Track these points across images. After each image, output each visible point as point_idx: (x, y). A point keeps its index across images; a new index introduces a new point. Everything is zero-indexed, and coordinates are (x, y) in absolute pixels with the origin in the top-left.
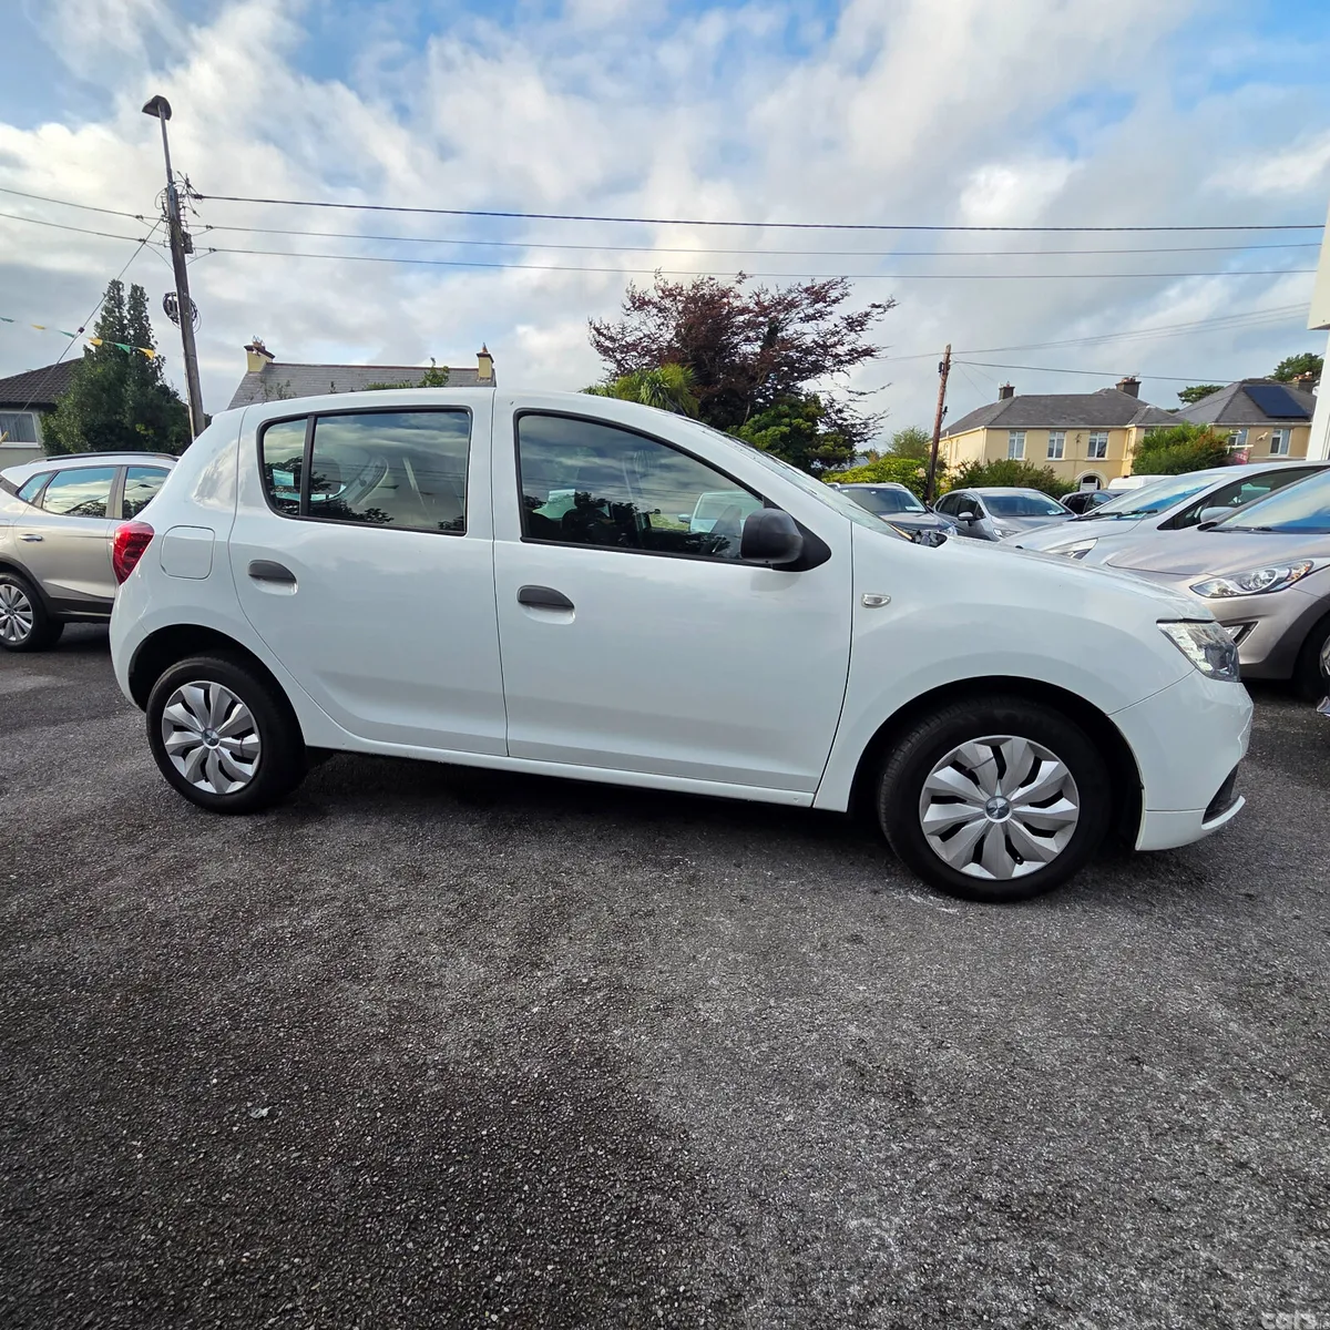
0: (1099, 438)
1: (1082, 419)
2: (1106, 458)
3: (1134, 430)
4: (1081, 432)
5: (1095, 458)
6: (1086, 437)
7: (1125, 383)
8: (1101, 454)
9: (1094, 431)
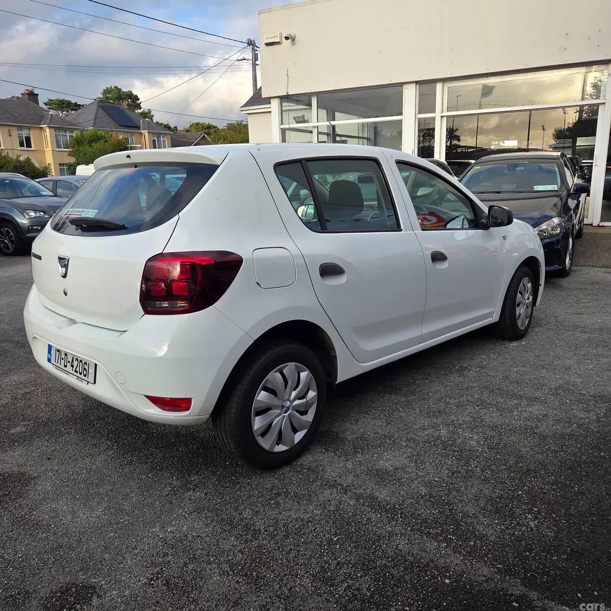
0: (24, 133)
1: (8, 118)
2: (33, 148)
3: (48, 130)
4: (10, 128)
5: (25, 148)
6: (15, 132)
7: (28, 94)
8: (29, 145)
9: (20, 128)
